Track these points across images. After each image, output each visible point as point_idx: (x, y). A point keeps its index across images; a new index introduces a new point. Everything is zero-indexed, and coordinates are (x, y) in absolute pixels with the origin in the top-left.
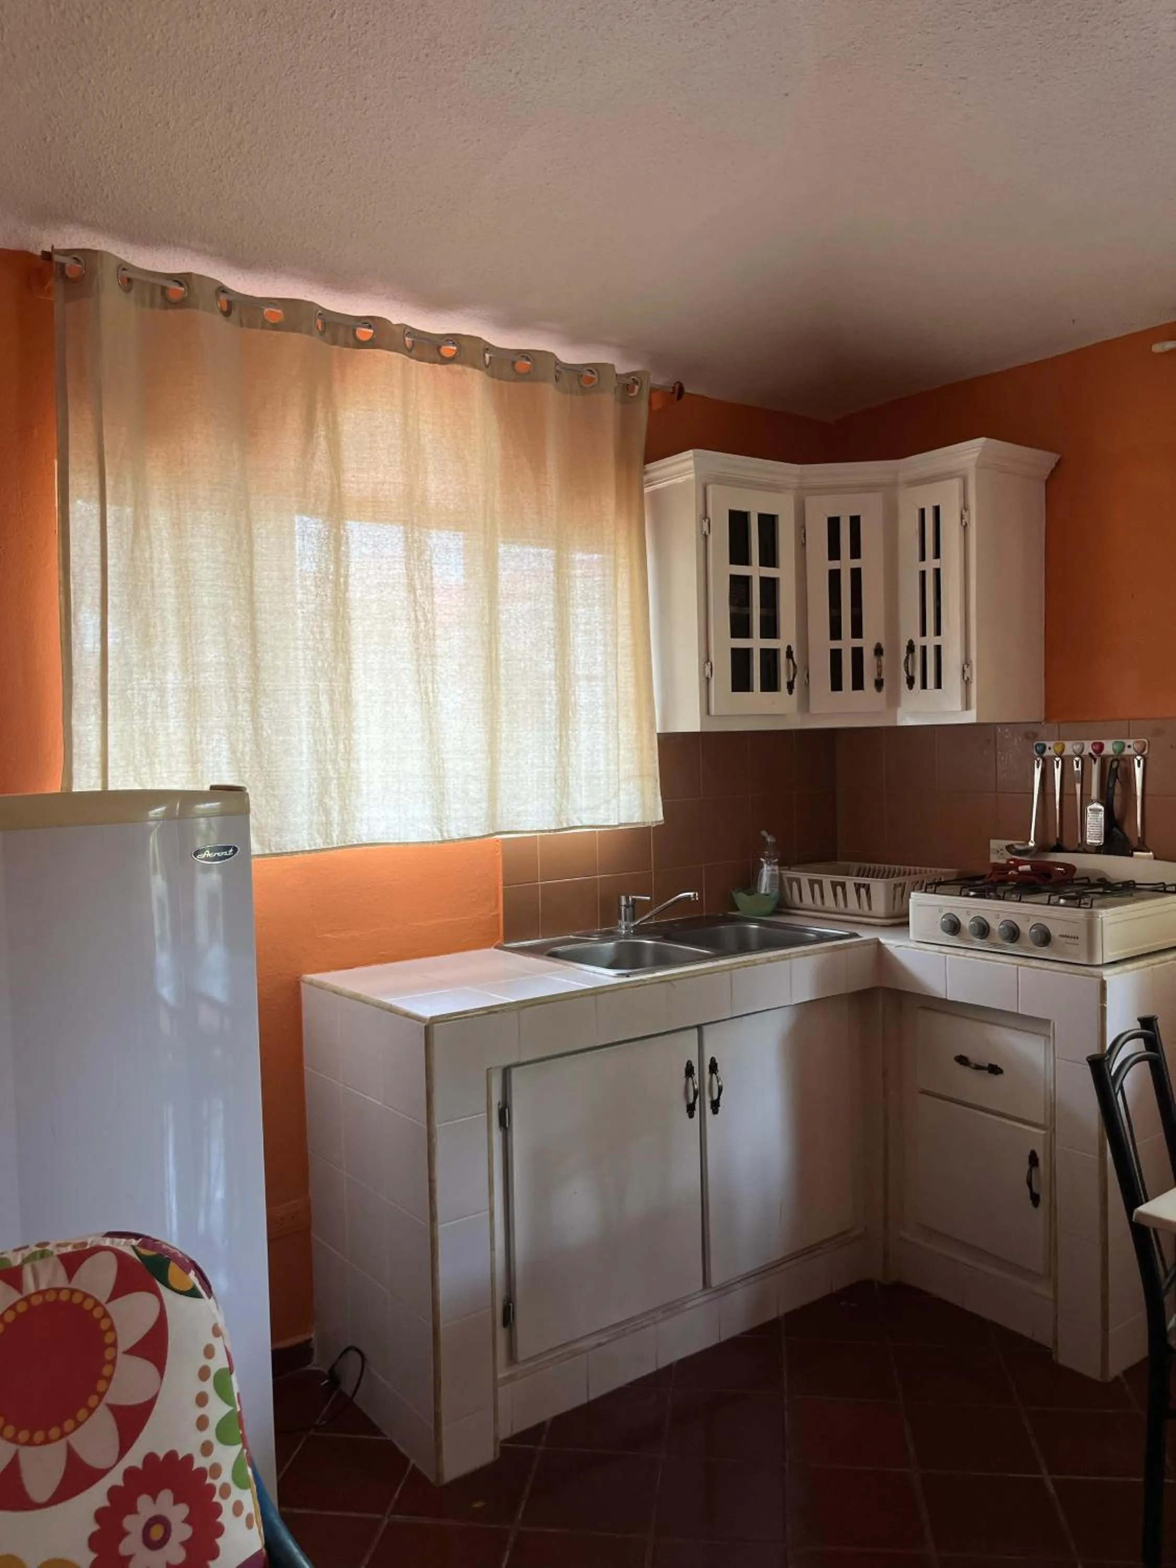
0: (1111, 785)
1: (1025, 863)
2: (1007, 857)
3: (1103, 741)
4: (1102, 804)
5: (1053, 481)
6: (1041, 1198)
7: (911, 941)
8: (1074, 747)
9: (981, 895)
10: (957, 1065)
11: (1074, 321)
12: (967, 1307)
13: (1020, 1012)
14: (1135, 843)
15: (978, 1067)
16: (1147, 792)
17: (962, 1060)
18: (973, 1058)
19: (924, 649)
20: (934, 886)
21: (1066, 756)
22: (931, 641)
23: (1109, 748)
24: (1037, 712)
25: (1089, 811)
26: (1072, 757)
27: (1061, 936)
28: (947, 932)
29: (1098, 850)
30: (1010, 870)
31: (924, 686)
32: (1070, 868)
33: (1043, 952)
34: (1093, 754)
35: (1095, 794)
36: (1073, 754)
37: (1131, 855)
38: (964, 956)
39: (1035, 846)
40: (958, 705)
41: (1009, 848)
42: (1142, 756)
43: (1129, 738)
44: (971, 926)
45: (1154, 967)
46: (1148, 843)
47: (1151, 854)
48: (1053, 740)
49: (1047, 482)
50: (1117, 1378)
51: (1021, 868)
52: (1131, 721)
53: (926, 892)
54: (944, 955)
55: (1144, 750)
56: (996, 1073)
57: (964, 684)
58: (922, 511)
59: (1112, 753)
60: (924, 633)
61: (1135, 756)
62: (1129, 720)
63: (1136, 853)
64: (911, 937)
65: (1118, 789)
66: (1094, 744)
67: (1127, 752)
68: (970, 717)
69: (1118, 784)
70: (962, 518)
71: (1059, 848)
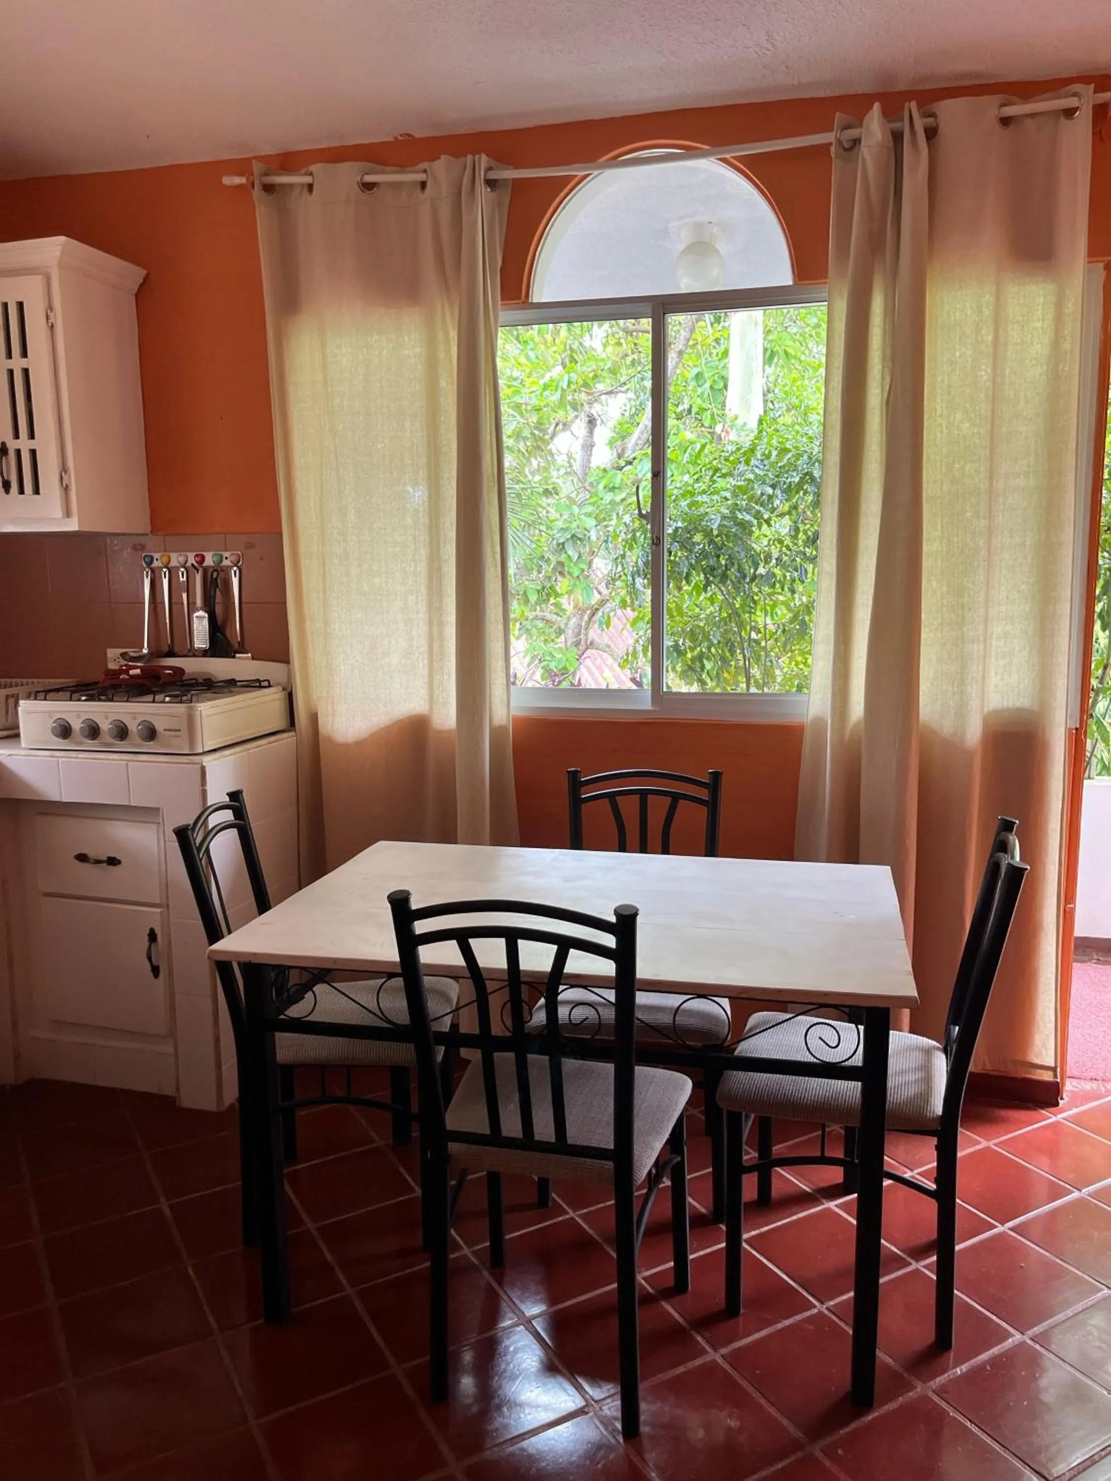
0: (212, 594)
1: (136, 667)
2: (121, 664)
3: (204, 553)
4: (206, 611)
5: (142, 293)
6: (161, 969)
7: (24, 749)
8: (180, 559)
9: (91, 698)
10: (77, 862)
11: (148, 137)
12: (100, 1083)
13: (132, 804)
14: (236, 646)
15: (98, 862)
16: (244, 600)
17: (82, 858)
18: (91, 854)
19: (18, 452)
20: (46, 694)
21: (172, 567)
22: (24, 444)
23: (209, 561)
24: (140, 523)
25: (195, 619)
26: (178, 568)
27: (165, 730)
28: (57, 736)
29: (205, 653)
30: (121, 674)
31: (21, 491)
32: (179, 671)
33: (151, 746)
34: (196, 564)
35: (199, 602)
36: (178, 565)
37: (234, 657)
38: (77, 758)
39: (148, 653)
40: (59, 513)
41: (123, 655)
42: (238, 567)
43: (226, 550)
44: (81, 728)
45: (250, 751)
46: (246, 646)
47: (250, 655)
48: (159, 552)
49: (136, 294)
50: (232, 1106)
51: (131, 672)
52: (227, 536)
53: (36, 699)
54: (56, 759)
55: (239, 562)
56: (115, 865)
57: (63, 491)
58: (5, 305)
59: (212, 564)
60: (17, 436)
61: (231, 567)
62: (225, 534)
63: (237, 655)
64: (23, 745)
65: (219, 597)
66: (196, 556)
67: (226, 563)
68: (72, 525)
69: (218, 592)
70: (47, 317)
71: (171, 654)
